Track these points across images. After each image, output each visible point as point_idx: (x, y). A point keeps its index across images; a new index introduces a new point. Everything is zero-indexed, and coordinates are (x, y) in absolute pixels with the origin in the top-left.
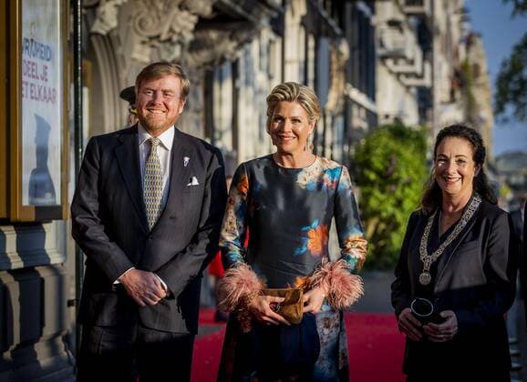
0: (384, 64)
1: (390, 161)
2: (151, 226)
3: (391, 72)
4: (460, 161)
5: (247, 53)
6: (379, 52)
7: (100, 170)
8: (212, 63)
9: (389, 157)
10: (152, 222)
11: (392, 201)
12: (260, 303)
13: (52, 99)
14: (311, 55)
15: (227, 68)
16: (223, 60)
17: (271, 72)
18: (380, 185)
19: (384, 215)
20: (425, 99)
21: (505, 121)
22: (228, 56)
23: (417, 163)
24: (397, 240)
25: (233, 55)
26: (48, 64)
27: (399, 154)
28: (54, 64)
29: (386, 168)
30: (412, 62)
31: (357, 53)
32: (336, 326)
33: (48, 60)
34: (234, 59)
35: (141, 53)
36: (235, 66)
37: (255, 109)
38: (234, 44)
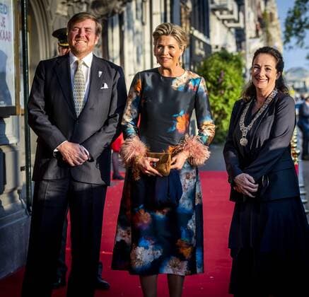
0: (214, 14)
1: (220, 75)
2: (78, 115)
3: (218, 19)
4: (267, 69)
5: (129, 9)
6: (211, 6)
7: (46, 81)
8: (107, 15)
9: (219, 72)
10: (78, 112)
11: (222, 100)
12: (144, 162)
13: (8, 38)
14: (169, 9)
15: (116, 18)
16: (114, 13)
17: (144, 20)
18: (214, 90)
19: (217, 109)
20: (240, 35)
21: (290, 48)
22: (117, 11)
23: (237, 75)
24: (226, 124)
25: (120, 10)
26: (5, 16)
27: (225, 71)
28: (9, 16)
29: (218, 80)
30: (231, 13)
31: (197, 8)
32: (194, 178)
33: (5, 13)
34: (120, 12)
35: (62, 10)
36: (121, 17)
37: (134, 45)
38: (121, 3)
